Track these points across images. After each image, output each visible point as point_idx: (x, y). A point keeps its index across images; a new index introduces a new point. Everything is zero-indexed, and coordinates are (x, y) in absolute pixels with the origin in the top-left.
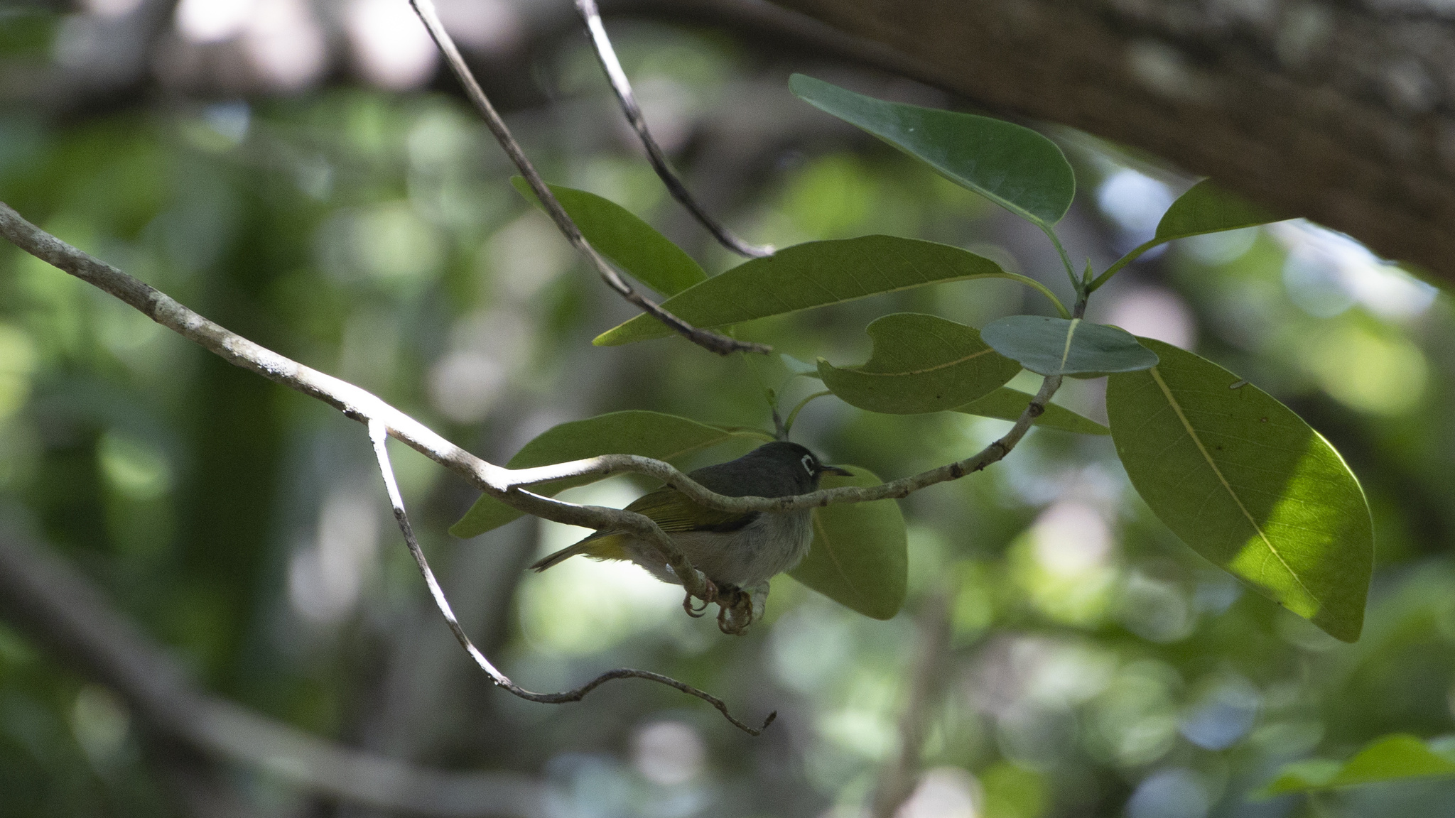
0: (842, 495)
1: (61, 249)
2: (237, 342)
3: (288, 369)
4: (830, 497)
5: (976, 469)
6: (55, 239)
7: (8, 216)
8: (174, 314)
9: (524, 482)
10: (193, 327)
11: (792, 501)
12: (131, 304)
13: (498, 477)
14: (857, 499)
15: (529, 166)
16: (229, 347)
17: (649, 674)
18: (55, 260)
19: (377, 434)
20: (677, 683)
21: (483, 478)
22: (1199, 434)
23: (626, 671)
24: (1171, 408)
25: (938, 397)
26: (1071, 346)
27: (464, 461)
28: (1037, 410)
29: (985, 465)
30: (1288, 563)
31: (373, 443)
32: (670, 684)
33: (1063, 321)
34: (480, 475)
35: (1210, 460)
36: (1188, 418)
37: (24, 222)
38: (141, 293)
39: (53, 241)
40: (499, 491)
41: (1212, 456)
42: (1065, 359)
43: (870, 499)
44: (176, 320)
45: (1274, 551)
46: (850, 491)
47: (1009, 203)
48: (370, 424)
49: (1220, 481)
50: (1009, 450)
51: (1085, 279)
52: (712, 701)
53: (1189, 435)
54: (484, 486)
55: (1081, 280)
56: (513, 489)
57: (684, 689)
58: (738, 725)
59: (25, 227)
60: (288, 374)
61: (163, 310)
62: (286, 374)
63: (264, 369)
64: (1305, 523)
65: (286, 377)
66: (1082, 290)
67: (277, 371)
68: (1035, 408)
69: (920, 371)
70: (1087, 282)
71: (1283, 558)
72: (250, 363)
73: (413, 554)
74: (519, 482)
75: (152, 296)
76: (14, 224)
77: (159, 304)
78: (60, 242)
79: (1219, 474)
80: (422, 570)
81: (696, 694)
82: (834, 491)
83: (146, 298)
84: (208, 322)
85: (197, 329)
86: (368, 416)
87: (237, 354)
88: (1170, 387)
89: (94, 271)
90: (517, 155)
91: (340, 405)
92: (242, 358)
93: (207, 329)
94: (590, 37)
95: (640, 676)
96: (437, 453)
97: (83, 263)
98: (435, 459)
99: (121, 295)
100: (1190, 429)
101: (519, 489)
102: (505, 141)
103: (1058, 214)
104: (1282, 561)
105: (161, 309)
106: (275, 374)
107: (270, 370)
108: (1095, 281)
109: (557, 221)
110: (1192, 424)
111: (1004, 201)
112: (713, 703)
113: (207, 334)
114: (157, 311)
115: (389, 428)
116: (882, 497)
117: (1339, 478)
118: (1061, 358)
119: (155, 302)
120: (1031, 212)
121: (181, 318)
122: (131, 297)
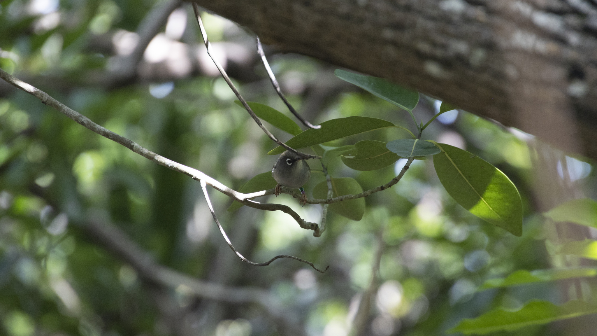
0: (347, 197)
1: (104, 130)
2: (159, 157)
3: (175, 165)
4: (343, 198)
5: (389, 187)
6: (102, 127)
7: (87, 120)
8: (139, 149)
9: (249, 198)
10: (145, 153)
11: (332, 200)
12: (126, 146)
13: (241, 196)
14: (352, 198)
15: (246, 103)
16: (157, 159)
17: (289, 256)
18: (102, 134)
19: (203, 185)
20: (298, 259)
21: (236, 197)
22: (463, 174)
23: (282, 256)
24: (453, 166)
25: (379, 165)
26: (414, 148)
27: (230, 192)
28: (406, 168)
29: (391, 186)
30: (496, 212)
31: (202, 187)
32: (296, 259)
33: (413, 140)
34: (235, 196)
35: (467, 181)
36: (459, 168)
37: (92, 122)
38: (129, 143)
39: (101, 128)
40: (241, 201)
41: (468, 179)
42: (412, 152)
43: (356, 198)
44: (140, 151)
45: (491, 209)
46: (350, 196)
47: (399, 104)
48: (201, 181)
49: (471, 188)
50: (399, 181)
51: (421, 126)
52: (309, 263)
53: (459, 173)
54: (237, 199)
55: (419, 127)
56: (246, 200)
57: (300, 260)
58: (318, 270)
59: (92, 124)
60: (175, 167)
61: (136, 148)
62: (174, 167)
63: (168, 165)
64: (499, 199)
65: (174, 168)
66: (420, 130)
67: (172, 166)
68: (406, 167)
69: (372, 158)
70: (421, 127)
71: (494, 211)
72: (163, 164)
73: (216, 222)
74: (247, 198)
75: (132, 144)
76: (89, 123)
77: (134, 146)
78: (103, 128)
79: (471, 185)
80: (218, 226)
81: (304, 261)
82: (345, 196)
83: (130, 144)
84: (150, 152)
85: (146, 154)
86: (200, 179)
87: (159, 161)
88: (452, 159)
89: (114, 137)
90: (242, 99)
91: (191, 176)
92: (161, 162)
93: (149, 154)
94: (263, 62)
95: (287, 257)
96: (222, 190)
97: (110, 134)
98: (221, 192)
99: (123, 144)
100: (460, 172)
101: (248, 200)
102: (238, 95)
103: (413, 106)
104: (494, 212)
105: (135, 148)
106: (171, 167)
107: (169, 166)
108: (424, 126)
109: (255, 119)
110: (460, 170)
111: (398, 104)
112: (309, 264)
113: (149, 155)
114: (134, 149)
115: (207, 182)
116: (359, 197)
117: (508, 184)
118: (411, 152)
119: (133, 146)
120: (405, 106)
121: (141, 150)
122: (126, 145)
